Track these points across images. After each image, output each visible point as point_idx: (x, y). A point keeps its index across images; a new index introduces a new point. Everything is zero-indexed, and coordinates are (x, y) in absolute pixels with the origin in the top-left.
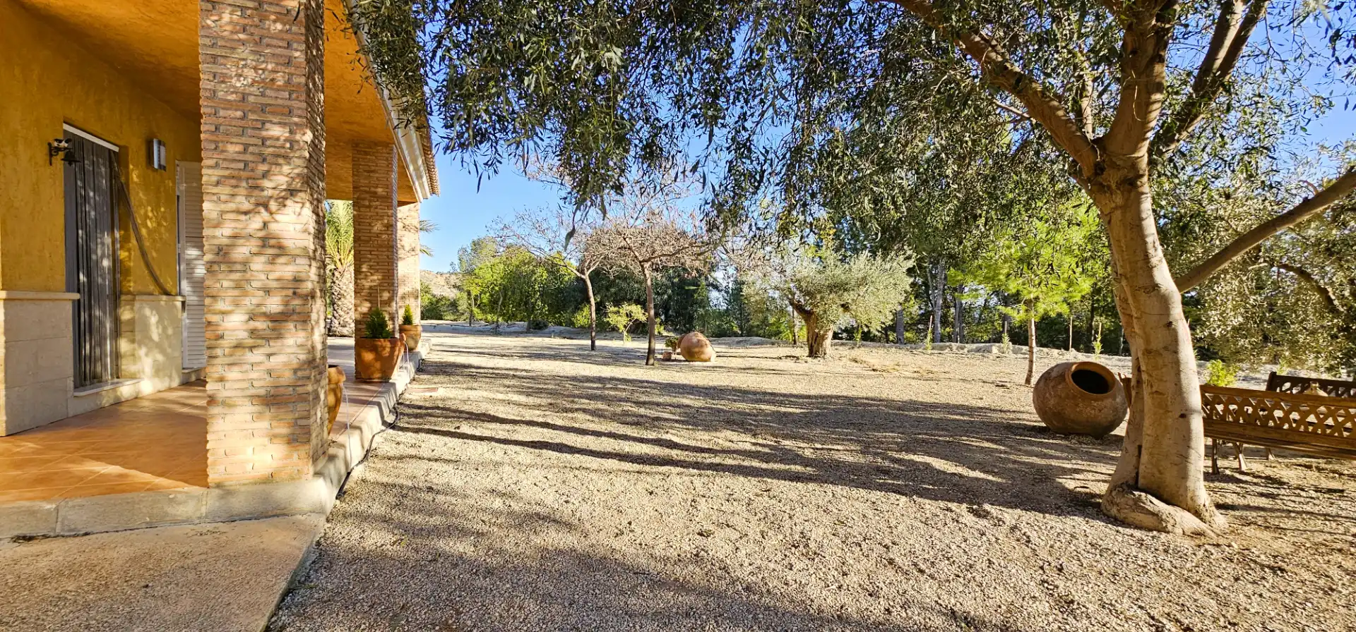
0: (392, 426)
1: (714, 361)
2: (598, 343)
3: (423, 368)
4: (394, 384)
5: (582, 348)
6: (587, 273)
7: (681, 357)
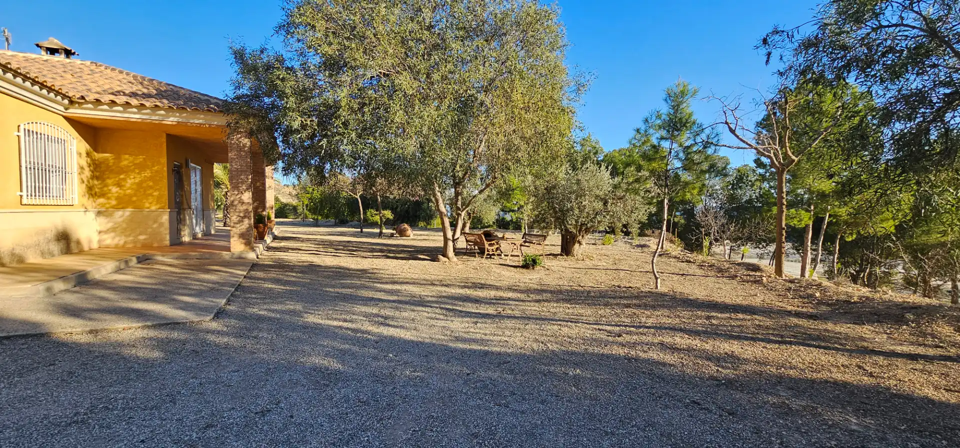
0: (266, 250)
1: (412, 237)
2: (364, 230)
3: (275, 238)
4: (266, 240)
5: (357, 232)
6: (358, 195)
7: (398, 236)
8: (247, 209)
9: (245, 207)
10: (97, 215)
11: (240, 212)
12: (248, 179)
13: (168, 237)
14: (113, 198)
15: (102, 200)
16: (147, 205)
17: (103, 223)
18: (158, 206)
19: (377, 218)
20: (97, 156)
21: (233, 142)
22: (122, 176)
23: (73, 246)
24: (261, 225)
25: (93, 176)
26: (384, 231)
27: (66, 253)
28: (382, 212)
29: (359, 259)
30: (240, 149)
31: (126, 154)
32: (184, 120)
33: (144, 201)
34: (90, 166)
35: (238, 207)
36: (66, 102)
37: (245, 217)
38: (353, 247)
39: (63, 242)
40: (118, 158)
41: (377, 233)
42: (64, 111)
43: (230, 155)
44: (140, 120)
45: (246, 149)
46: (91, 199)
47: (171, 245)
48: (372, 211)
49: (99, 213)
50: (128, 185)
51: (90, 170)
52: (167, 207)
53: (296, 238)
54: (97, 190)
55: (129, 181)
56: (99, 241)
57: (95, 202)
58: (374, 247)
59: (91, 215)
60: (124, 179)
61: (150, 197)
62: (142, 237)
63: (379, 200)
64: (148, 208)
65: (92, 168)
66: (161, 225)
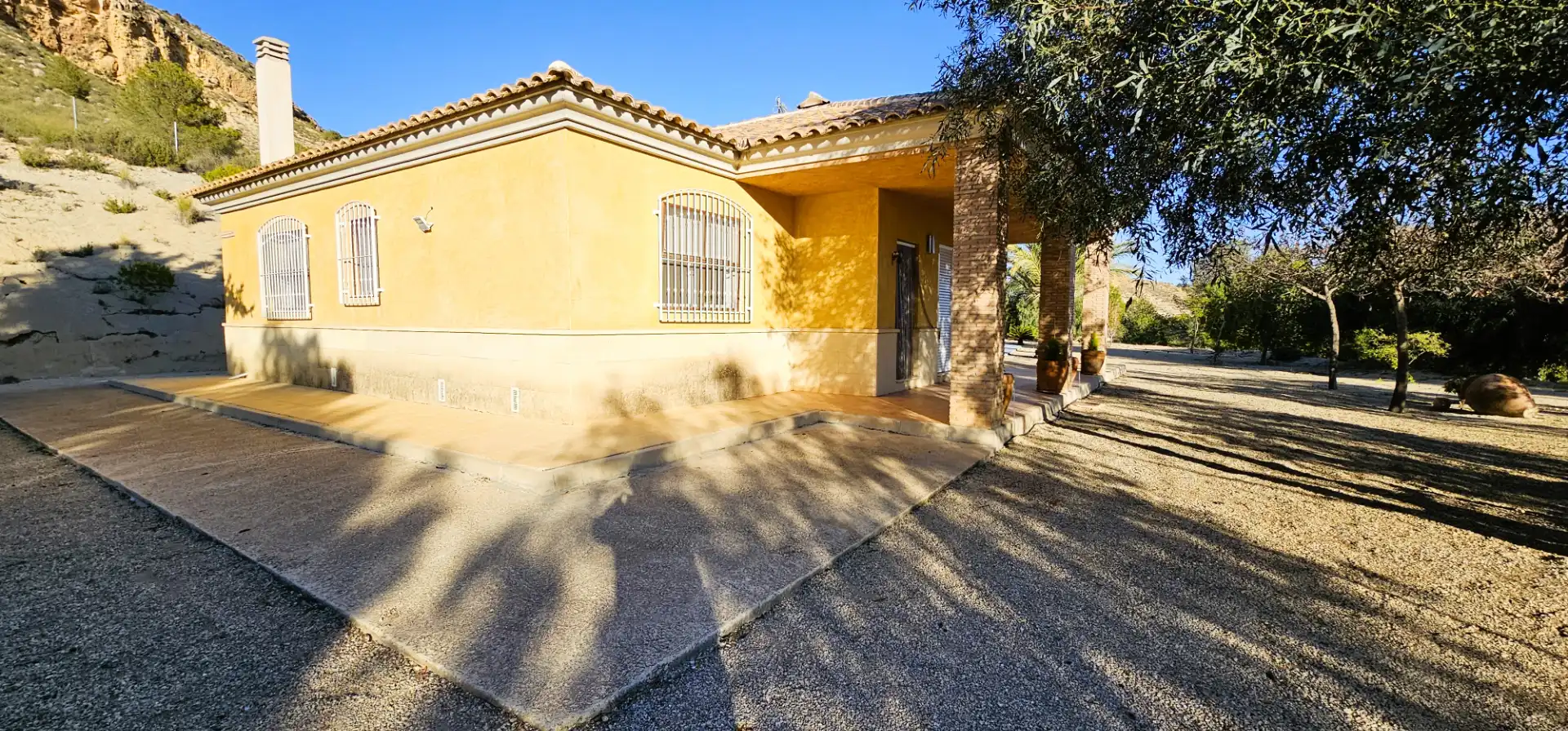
0: (1051, 423)
1: (1531, 416)
3: (1102, 390)
4: (1062, 397)
5: (1319, 385)
6: (1329, 293)
7: (1467, 407)
8: (984, 331)
9: (980, 327)
10: (790, 339)
11: (970, 337)
12: (989, 259)
13: (874, 381)
14: (810, 312)
15: (797, 315)
16: (849, 322)
17: (795, 353)
18: (863, 324)
19: (1390, 352)
20: (796, 243)
21: (963, 177)
22: (821, 274)
23: (746, 388)
24: (1053, 363)
25: (787, 277)
26: (1413, 387)
27: (734, 398)
28: (1409, 336)
29: (1294, 497)
30: (977, 191)
31: (826, 235)
32: (880, 149)
33: (846, 315)
34: (781, 259)
35: (967, 325)
36: (730, 154)
37: (976, 350)
38: (1291, 437)
39: (727, 380)
40: (817, 245)
41: (1386, 393)
42: (734, 171)
43: (956, 207)
44: (818, 165)
45: (989, 187)
46: (783, 313)
47: (878, 396)
48: (1373, 332)
49: (793, 336)
50: (827, 289)
51: (782, 266)
52: (875, 324)
53: (1141, 391)
54: (792, 298)
55: (829, 282)
56: (792, 381)
57: (788, 318)
58: (1370, 447)
59: (780, 339)
60: (823, 279)
61: (853, 309)
62: (841, 379)
63: (1401, 303)
64: (850, 327)
65: (785, 263)
66: (866, 356)
